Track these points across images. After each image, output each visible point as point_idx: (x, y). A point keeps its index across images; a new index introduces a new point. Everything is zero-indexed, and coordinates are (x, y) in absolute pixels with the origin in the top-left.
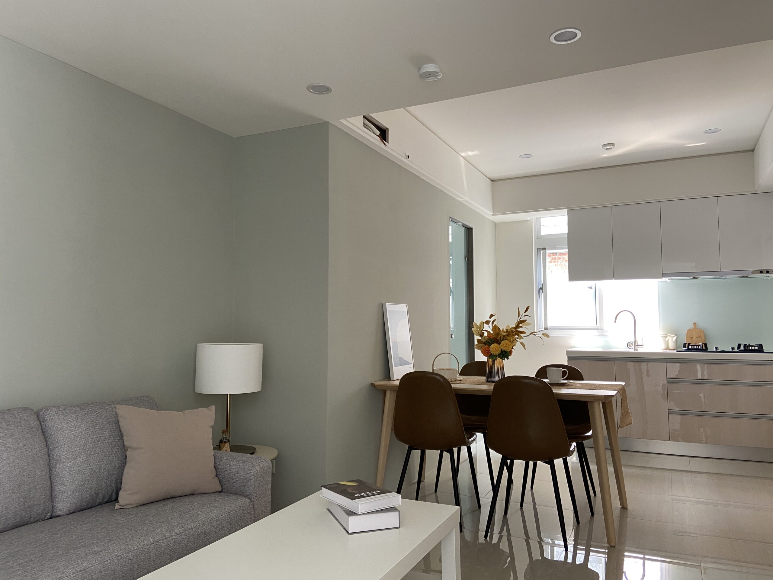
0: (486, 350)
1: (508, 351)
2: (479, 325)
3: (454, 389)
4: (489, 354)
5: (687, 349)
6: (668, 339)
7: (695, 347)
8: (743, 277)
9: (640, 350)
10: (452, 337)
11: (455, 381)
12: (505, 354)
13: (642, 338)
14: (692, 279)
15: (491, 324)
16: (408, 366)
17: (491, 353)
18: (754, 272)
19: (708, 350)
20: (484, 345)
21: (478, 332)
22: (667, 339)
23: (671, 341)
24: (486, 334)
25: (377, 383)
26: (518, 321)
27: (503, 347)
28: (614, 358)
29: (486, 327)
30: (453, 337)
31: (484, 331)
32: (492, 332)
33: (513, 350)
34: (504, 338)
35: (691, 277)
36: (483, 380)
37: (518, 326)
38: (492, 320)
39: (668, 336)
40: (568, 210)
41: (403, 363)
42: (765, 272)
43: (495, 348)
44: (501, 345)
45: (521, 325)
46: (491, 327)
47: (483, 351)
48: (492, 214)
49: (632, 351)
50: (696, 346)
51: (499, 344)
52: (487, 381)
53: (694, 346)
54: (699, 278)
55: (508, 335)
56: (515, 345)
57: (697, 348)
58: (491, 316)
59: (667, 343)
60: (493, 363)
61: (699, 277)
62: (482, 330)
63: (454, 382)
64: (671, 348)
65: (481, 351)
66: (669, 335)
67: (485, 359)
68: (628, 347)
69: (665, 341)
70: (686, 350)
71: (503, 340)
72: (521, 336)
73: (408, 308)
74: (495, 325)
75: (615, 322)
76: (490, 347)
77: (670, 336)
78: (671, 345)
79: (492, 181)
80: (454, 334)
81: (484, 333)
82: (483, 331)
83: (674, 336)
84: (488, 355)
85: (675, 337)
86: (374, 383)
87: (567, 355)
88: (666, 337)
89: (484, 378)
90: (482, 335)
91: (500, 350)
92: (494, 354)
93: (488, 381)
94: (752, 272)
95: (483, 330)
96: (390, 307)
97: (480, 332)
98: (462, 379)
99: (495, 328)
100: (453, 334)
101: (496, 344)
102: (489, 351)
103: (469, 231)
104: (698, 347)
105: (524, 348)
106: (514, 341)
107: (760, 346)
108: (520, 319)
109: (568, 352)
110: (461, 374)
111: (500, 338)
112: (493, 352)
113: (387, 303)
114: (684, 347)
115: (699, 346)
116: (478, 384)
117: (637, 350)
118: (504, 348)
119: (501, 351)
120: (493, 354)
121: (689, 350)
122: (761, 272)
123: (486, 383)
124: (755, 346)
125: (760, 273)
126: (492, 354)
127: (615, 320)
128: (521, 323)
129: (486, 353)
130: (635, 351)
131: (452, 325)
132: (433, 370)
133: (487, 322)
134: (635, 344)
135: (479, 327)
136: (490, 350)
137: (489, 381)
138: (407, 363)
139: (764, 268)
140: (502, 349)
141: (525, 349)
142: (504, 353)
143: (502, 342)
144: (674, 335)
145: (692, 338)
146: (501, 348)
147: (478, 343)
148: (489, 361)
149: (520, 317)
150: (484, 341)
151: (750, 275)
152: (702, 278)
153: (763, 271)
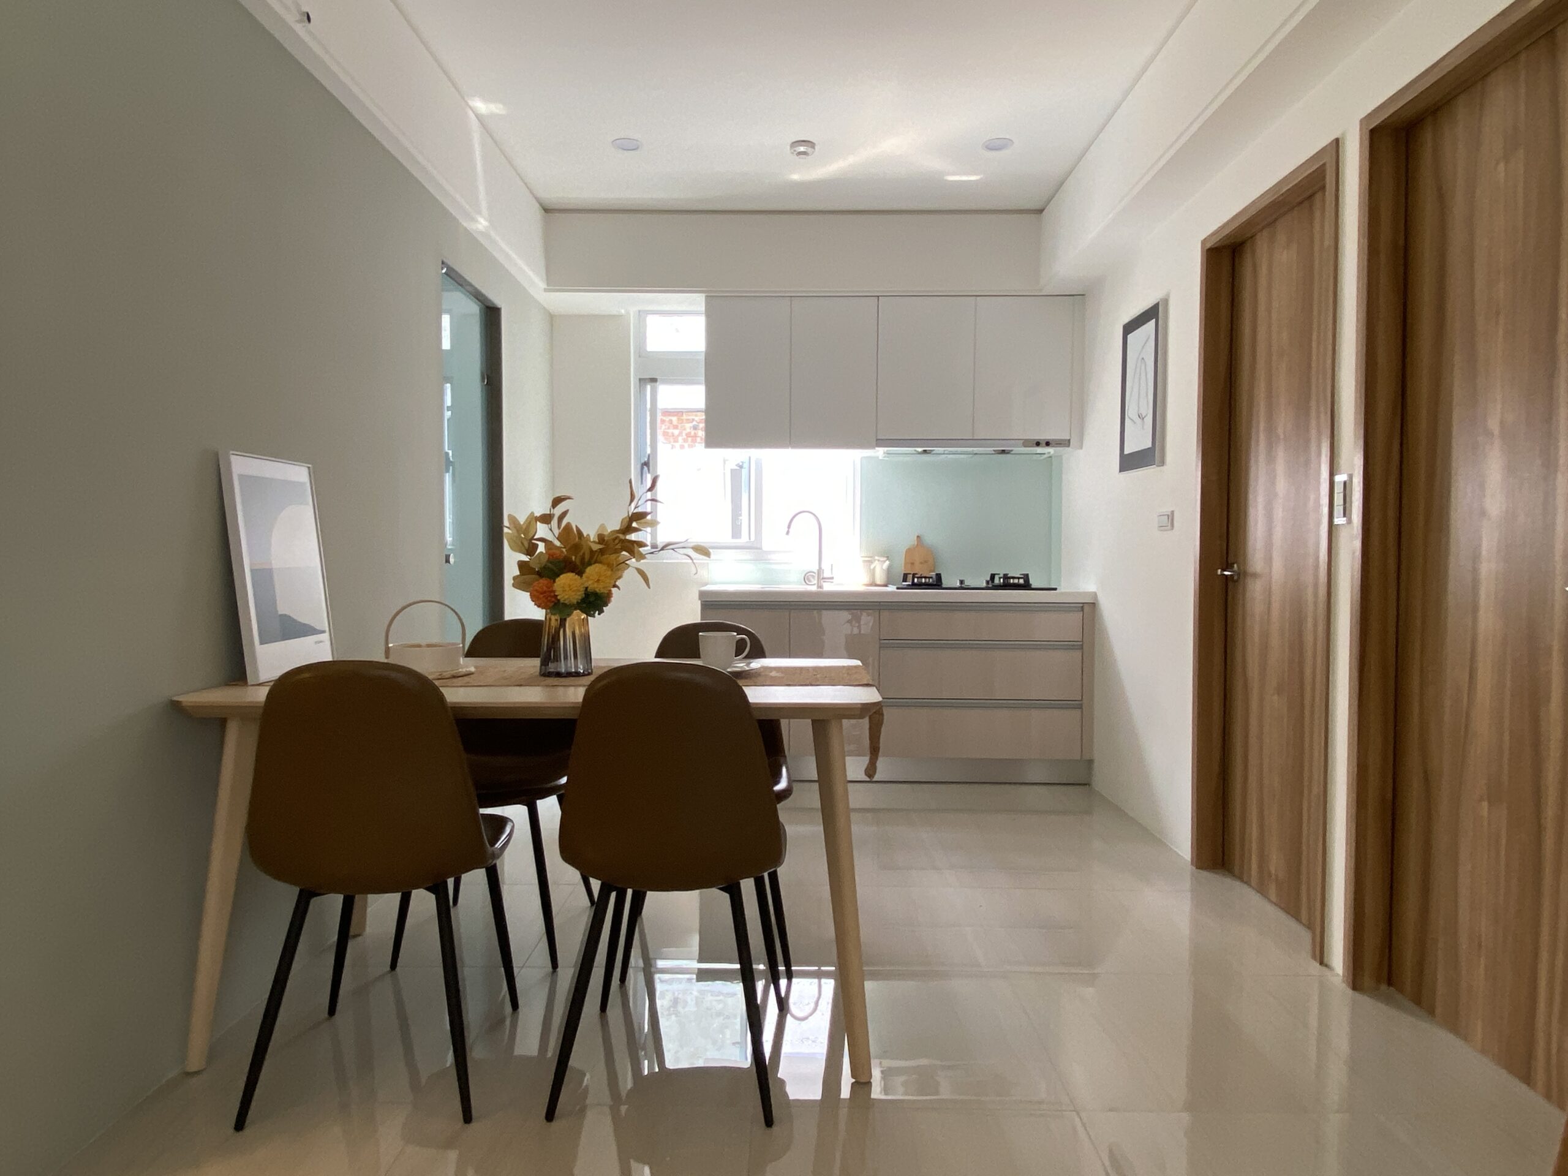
0: (545, 592)
1: (604, 593)
2: (525, 523)
3: (451, 708)
4: (550, 601)
5: (910, 583)
6: (875, 567)
7: (923, 580)
8: (1003, 452)
9: (828, 587)
10: (448, 561)
11: (454, 677)
12: (594, 602)
13: (832, 565)
14: (919, 453)
15: (555, 522)
16: (310, 640)
17: (559, 597)
18: (1027, 443)
19: (944, 586)
20: (537, 576)
21: (520, 543)
22: (872, 567)
23: (880, 568)
24: (541, 548)
25: (188, 699)
26: (630, 514)
27: (590, 582)
28: (788, 603)
29: (542, 530)
30: (452, 560)
31: (537, 540)
32: (558, 543)
33: (614, 590)
34: (594, 558)
35: (920, 450)
36: (532, 671)
37: (628, 529)
38: (558, 511)
39: (876, 560)
40: (707, 296)
41: (292, 629)
42: (1044, 445)
43: (567, 585)
44: (584, 575)
45: (634, 525)
46: (557, 532)
47: (535, 593)
48: (546, 287)
49: (814, 588)
50: (925, 577)
51: (580, 573)
52: (542, 673)
53: (921, 577)
54: (934, 452)
55: (602, 552)
56: (620, 578)
57: (925, 582)
58: (557, 502)
59: (873, 573)
60: (560, 624)
61: (934, 450)
62: (532, 538)
63: (449, 682)
64: (878, 582)
65: (529, 594)
66: (876, 558)
67: (537, 614)
68: (805, 582)
69: (870, 569)
70: (909, 585)
71: (590, 564)
72: (639, 551)
73: (314, 475)
74: (568, 525)
75: (788, 533)
76: (554, 582)
77: (879, 560)
78: (880, 578)
79: (547, 210)
80: (455, 557)
81: (537, 545)
82: (533, 541)
83: (885, 562)
84: (548, 603)
85: (887, 562)
86: (175, 698)
87: (700, 599)
88: (871, 562)
89: (532, 664)
90: (531, 550)
91: (582, 589)
92: (566, 602)
93: (545, 674)
94: (1023, 443)
95: (535, 537)
96: (241, 466)
97: (526, 544)
98: (472, 669)
99: (567, 533)
100: (452, 555)
101: (571, 575)
102: (552, 594)
103: (491, 316)
104: (927, 580)
105: (646, 582)
106: (618, 568)
107: (1026, 577)
108: (635, 508)
109: (702, 594)
110: (471, 653)
111: (583, 558)
112: (563, 597)
113: (231, 452)
114: (905, 580)
115: (929, 578)
116: (521, 685)
117: (821, 587)
118: (593, 584)
119: (585, 594)
120: (562, 601)
121: (914, 586)
122: (1038, 444)
123: (543, 678)
124: (1019, 578)
125: (1034, 446)
126: (559, 600)
127: (787, 529)
128: (635, 521)
129: (542, 598)
130: (819, 590)
131: (451, 539)
132: (387, 651)
133: (546, 519)
134: (820, 575)
135: (524, 527)
136: (554, 591)
137: (549, 672)
138: (305, 630)
139: (1043, 437)
140: (587, 588)
141: (649, 588)
142: (592, 599)
143: (590, 570)
144: (885, 559)
145: (912, 564)
146: (586, 585)
147: (520, 572)
148: (550, 619)
149: (633, 505)
150: (539, 566)
151: (1016, 450)
152: (938, 452)
153: (1041, 442)
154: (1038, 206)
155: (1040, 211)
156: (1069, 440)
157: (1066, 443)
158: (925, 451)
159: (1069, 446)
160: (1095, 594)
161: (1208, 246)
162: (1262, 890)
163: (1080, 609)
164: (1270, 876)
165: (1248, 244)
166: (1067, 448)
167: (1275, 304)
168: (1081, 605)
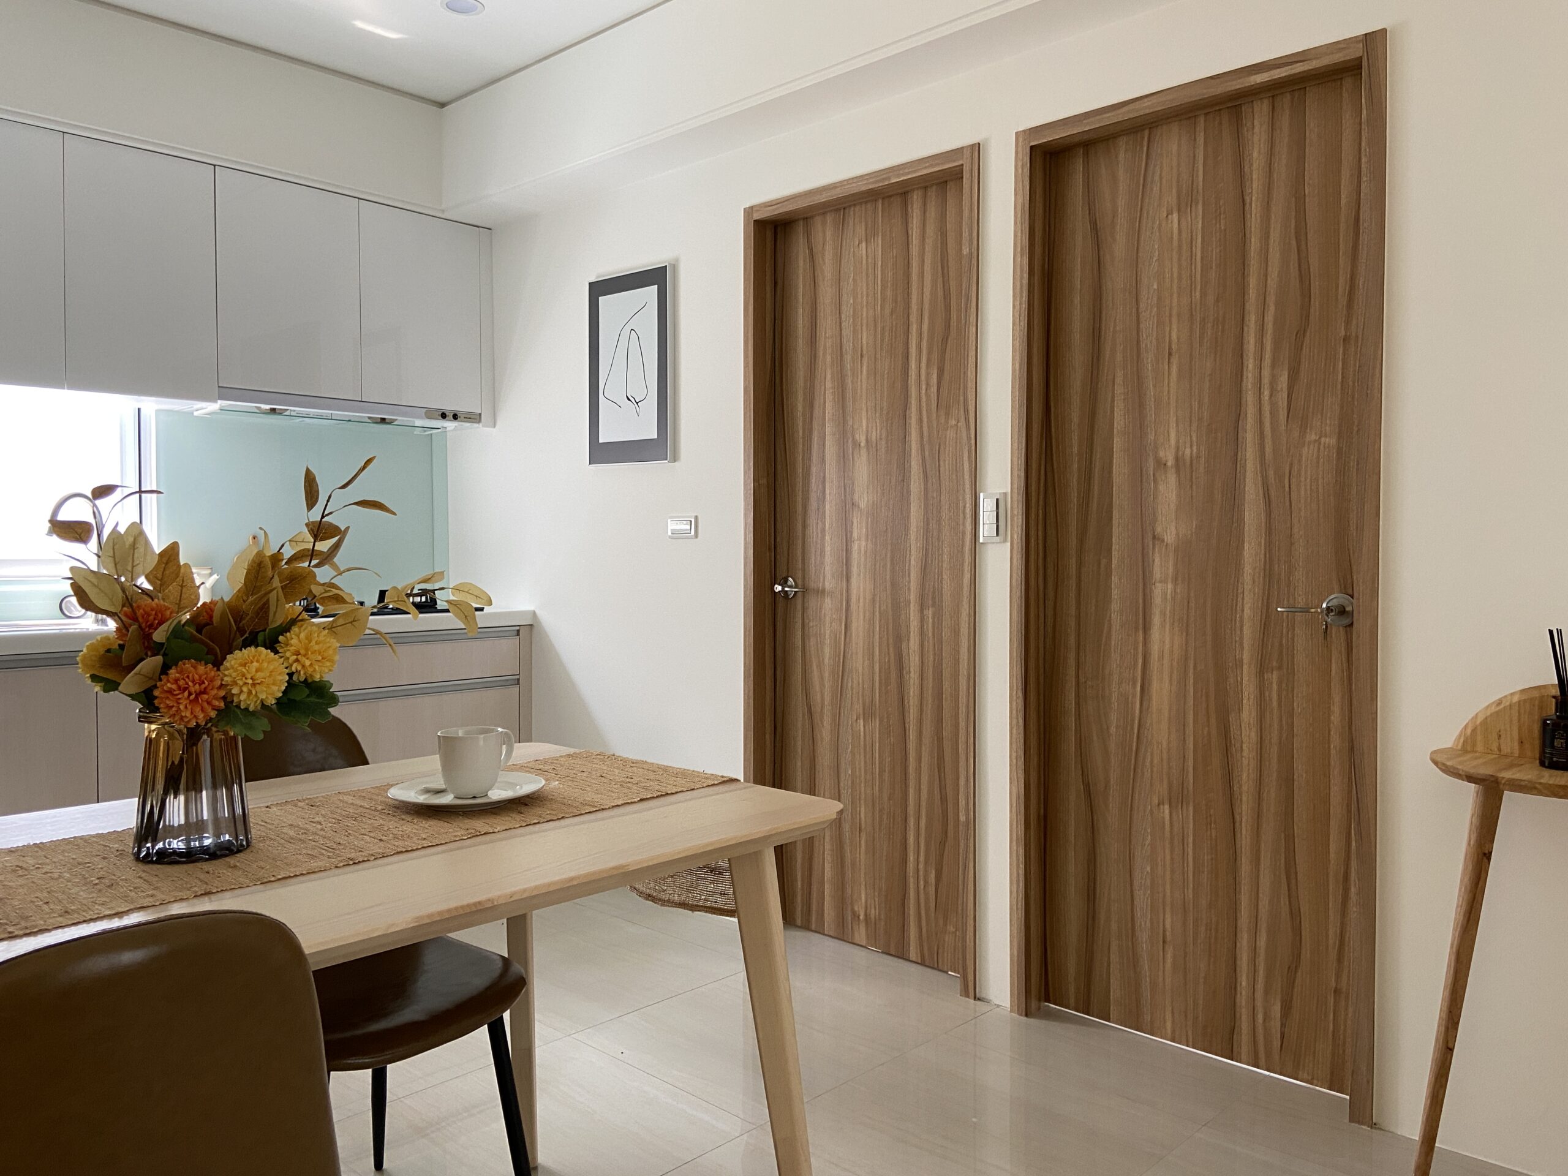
8: (383, 420)
14: (265, 412)
18: (430, 413)
35: (264, 407)
42: (450, 417)
54: (287, 413)
94: (426, 413)
122: (444, 416)
125: (440, 418)
139: (450, 407)
151: (400, 419)
152: (293, 414)
153: (447, 414)
154: (442, 98)
155: (443, 105)
156: (480, 414)
157: (475, 418)
158: (273, 410)
159: (479, 421)
160: (534, 613)
161: (757, 216)
162: (843, 935)
163: (516, 633)
164: (856, 916)
165: (800, 228)
166: (476, 425)
167: (848, 300)
168: (518, 628)
